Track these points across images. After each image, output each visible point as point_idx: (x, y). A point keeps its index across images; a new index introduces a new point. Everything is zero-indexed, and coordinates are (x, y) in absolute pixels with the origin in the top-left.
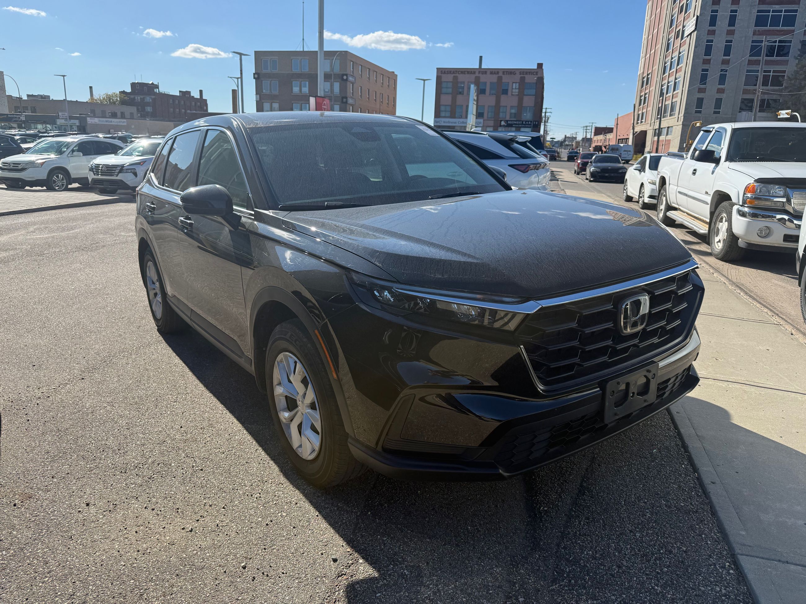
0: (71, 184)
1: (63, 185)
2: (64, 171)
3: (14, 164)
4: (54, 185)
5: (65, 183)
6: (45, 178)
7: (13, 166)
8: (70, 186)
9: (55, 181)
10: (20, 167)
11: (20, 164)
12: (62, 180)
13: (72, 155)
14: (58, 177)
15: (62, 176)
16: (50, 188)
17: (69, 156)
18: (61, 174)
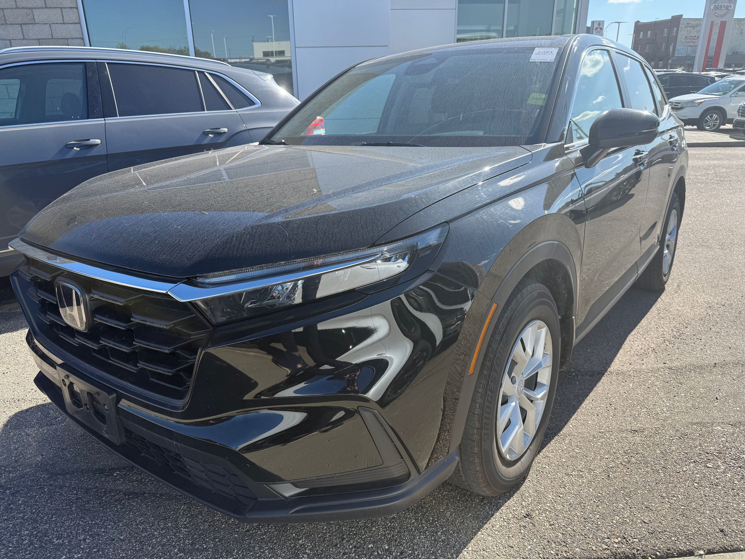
0: (724, 125)
1: (714, 125)
2: (721, 111)
3: (676, 103)
4: (704, 124)
5: (718, 124)
6: (698, 117)
7: (675, 105)
8: (722, 127)
9: (708, 121)
10: (680, 106)
11: (680, 103)
12: (716, 119)
13: (736, 95)
14: (711, 117)
15: (716, 116)
16: (701, 128)
17: (733, 95)
18: (716, 114)
